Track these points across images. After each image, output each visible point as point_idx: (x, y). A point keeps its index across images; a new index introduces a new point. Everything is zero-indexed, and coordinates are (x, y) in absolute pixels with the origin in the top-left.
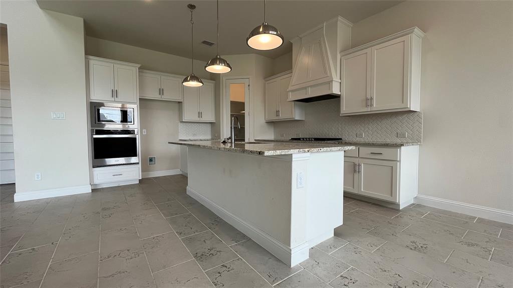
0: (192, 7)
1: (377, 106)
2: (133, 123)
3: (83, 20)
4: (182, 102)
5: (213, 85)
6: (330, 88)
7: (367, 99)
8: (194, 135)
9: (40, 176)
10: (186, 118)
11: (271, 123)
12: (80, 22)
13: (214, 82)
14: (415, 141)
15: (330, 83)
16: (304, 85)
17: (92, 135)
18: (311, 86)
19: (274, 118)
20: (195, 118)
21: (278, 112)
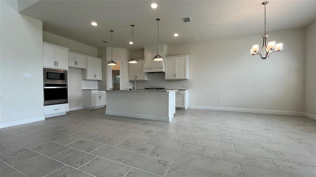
0: (112, 31)
1: (177, 77)
2: (65, 80)
3: (42, 22)
4: (86, 69)
5: (101, 61)
6: (162, 69)
7: (174, 75)
8: (90, 87)
9: (15, 112)
10: (88, 78)
11: (132, 82)
12: (41, 23)
13: (101, 59)
14: (188, 89)
15: (162, 67)
16: (151, 67)
17: (44, 87)
18: (154, 68)
19: (133, 79)
20: (93, 78)
21: (136, 77)
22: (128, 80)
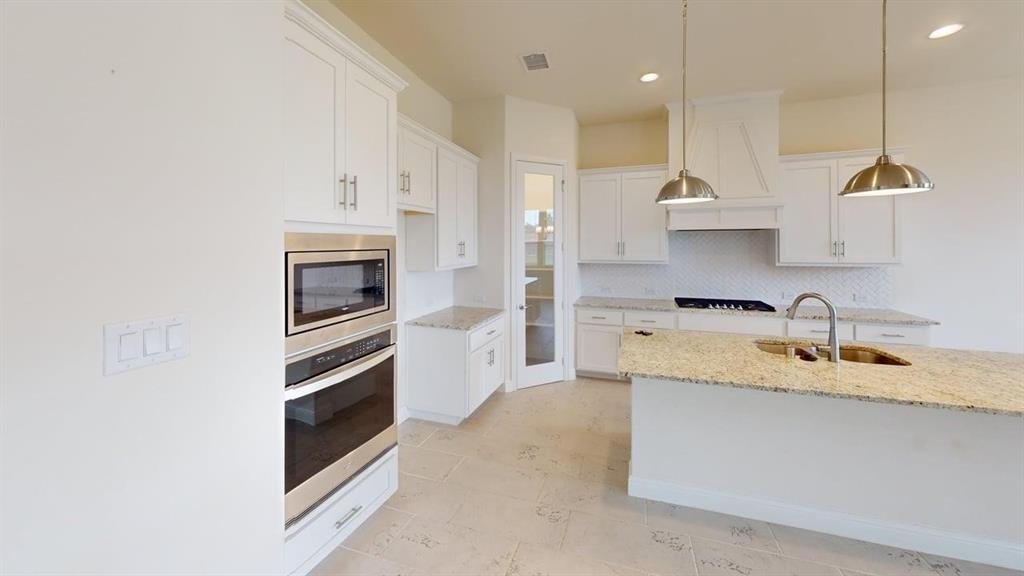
2: (386, 306)
4: (433, 214)
5: (475, 168)
6: (778, 218)
10: (440, 262)
13: (478, 160)
15: (776, 209)
18: (729, 209)
20: (454, 261)
21: (621, 248)
22: (575, 262)
